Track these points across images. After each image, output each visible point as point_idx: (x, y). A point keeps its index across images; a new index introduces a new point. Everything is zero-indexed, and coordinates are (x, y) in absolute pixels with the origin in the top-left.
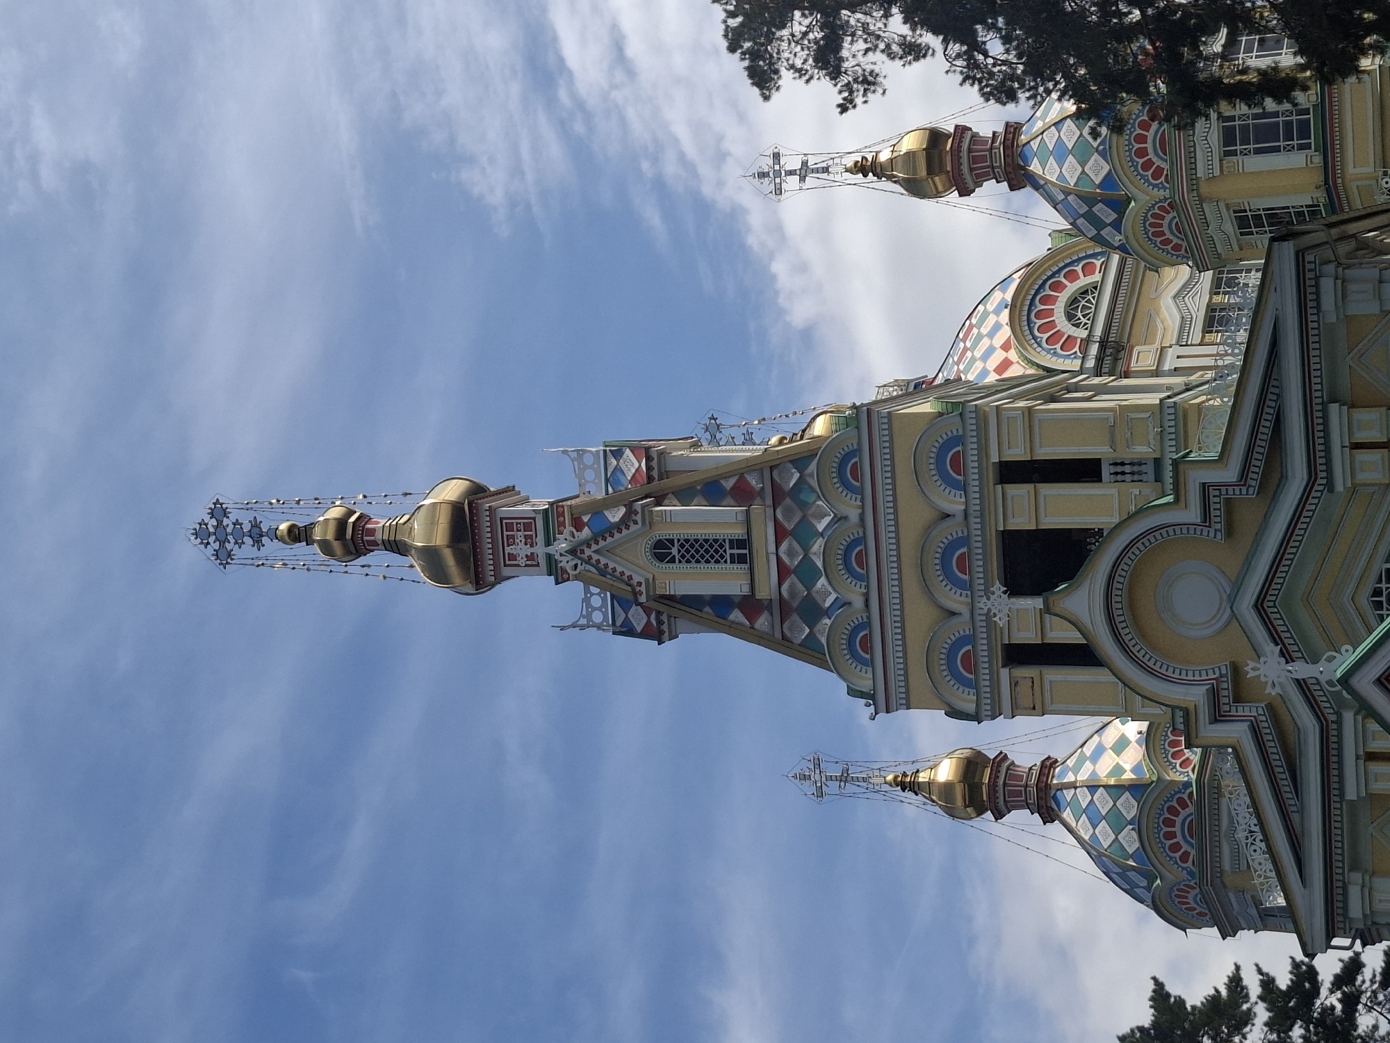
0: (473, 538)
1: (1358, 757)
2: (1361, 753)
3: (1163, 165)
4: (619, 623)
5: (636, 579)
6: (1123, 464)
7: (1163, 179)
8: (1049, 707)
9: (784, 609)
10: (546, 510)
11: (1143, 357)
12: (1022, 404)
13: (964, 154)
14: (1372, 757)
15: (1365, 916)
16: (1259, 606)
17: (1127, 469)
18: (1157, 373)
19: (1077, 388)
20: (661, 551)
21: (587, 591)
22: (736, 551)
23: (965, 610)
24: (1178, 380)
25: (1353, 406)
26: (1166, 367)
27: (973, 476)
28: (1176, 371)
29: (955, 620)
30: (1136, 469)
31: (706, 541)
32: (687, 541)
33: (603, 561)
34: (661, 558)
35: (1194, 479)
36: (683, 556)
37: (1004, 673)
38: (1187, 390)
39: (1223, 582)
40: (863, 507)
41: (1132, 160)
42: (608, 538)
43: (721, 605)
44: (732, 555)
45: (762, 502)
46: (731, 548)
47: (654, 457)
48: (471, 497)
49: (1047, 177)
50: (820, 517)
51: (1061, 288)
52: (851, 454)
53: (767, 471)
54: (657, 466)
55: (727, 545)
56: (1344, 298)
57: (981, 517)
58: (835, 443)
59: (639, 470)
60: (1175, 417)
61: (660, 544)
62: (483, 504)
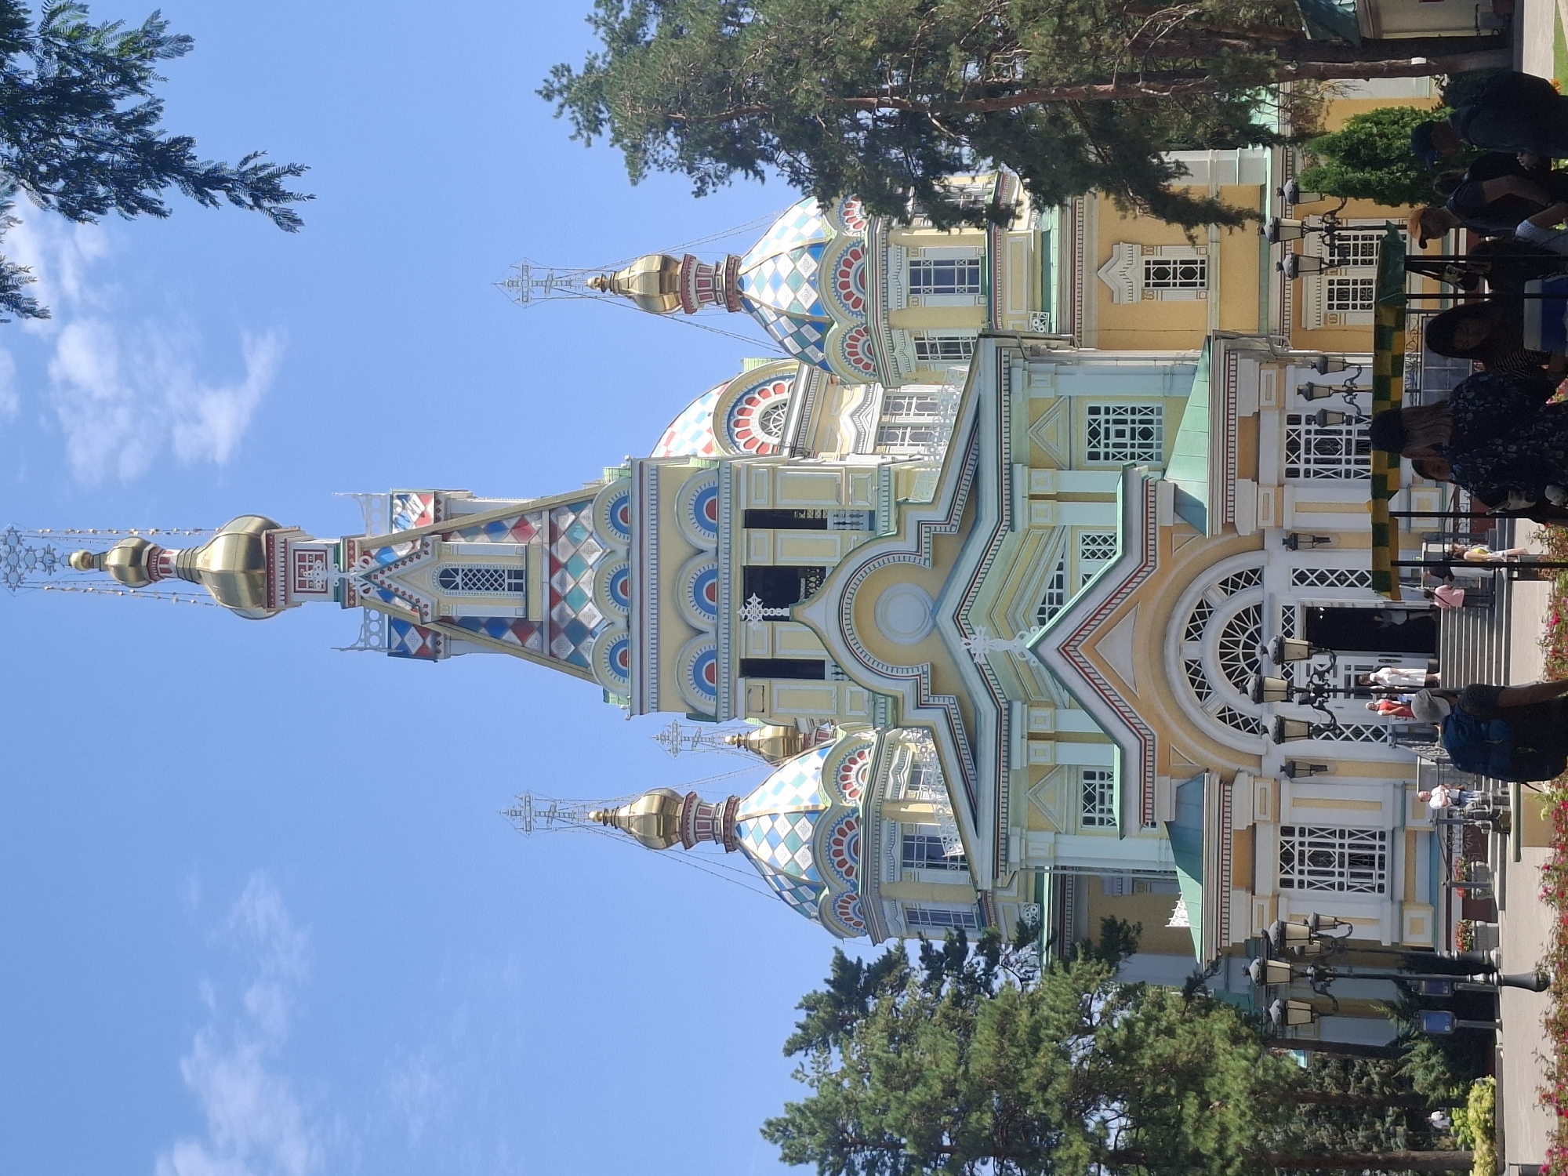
0: (268, 566)
1: (1023, 737)
2: (1026, 734)
3: (861, 296)
4: (394, 646)
5: (423, 601)
6: (844, 516)
7: (861, 308)
8: (775, 711)
9: (553, 629)
10: (338, 545)
13: (692, 278)
14: (1033, 736)
16: (955, 617)
17: (849, 520)
20: (447, 579)
21: (368, 616)
22: (513, 581)
23: (711, 630)
27: (726, 521)
29: (703, 637)
30: (855, 520)
31: (488, 571)
32: (470, 570)
33: (394, 586)
34: (446, 584)
35: (912, 518)
36: (466, 584)
37: (741, 681)
40: (630, 544)
41: (837, 291)
42: (401, 567)
43: (496, 626)
44: (509, 584)
45: (540, 540)
46: (509, 578)
47: (442, 500)
48: (268, 532)
49: (763, 301)
50: (591, 552)
51: (755, 403)
52: (623, 500)
53: (545, 513)
54: (443, 508)
55: (506, 575)
56: (1029, 385)
57: (729, 554)
58: (609, 490)
59: (425, 513)
60: (889, 479)
61: (446, 573)
62: (280, 538)
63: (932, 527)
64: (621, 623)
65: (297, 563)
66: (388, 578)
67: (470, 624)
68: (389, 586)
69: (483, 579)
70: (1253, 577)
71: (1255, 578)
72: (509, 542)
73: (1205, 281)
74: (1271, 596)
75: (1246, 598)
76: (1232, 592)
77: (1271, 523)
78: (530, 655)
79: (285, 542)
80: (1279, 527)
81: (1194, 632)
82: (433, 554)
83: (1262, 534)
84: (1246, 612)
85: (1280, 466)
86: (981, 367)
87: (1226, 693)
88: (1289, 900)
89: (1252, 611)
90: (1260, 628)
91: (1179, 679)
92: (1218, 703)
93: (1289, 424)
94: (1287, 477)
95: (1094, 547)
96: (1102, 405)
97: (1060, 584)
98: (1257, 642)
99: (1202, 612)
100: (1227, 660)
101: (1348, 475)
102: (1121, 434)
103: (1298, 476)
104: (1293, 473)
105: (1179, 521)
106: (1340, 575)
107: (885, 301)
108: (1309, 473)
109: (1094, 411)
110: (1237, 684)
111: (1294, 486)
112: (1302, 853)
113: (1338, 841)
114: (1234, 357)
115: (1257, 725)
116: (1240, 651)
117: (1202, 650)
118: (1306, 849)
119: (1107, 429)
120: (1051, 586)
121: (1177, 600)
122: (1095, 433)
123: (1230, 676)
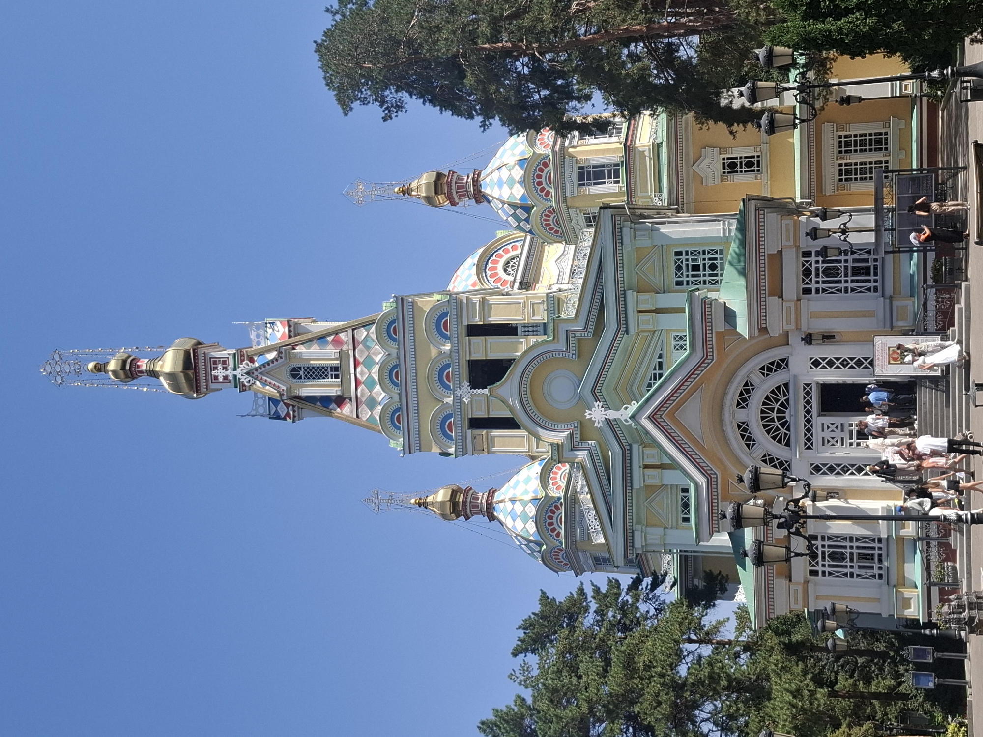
0: (195, 368)
1: (640, 467)
2: (642, 465)
3: (550, 190)
4: (272, 413)
5: (281, 388)
6: (528, 326)
7: (550, 196)
8: (491, 448)
9: (358, 403)
10: (235, 354)
12: (479, 296)
13: (453, 184)
14: (646, 467)
15: (643, 546)
16: (593, 391)
17: (530, 329)
20: (295, 373)
21: (256, 396)
25: (639, 292)
27: (454, 332)
29: (445, 405)
30: (535, 329)
31: (318, 368)
32: (308, 368)
34: (294, 376)
35: (562, 328)
36: (306, 376)
37: (469, 432)
39: (576, 380)
40: (399, 349)
42: (267, 367)
43: (326, 401)
44: (332, 375)
45: (347, 348)
46: (331, 371)
47: (292, 325)
48: (195, 347)
49: (494, 195)
50: (377, 354)
51: (501, 256)
52: (393, 322)
53: (350, 331)
54: (293, 330)
55: (329, 370)
56: (634, 238)
57: (458, 353)
58: (385, 316)
59: (284, 332)
60: (554, 302)
61: (294, 370)
62: (201, 351)
63: (576, 333)
64: (396, 398)
65: (213, 366)
66: (260, 373)
67: (311, 400)
68: (262, 379)
69: (317, 373)
71: (784, 365)
72: (330, 349)
73: (760, 168)
74: (795, 377)
75: (778, 378)
76: (768, 375)
77: (793, 326)
79: (204, 353)
80: (798, 329)
81: (743, 401)
82: (286, 359)
83: (787, 334)
84: (778, 388)
85: (798, 287)
86: (602, 228)
87: (766, 443)
88: (815, 585)
89: (782, 387)
90: (788, 399)
91: (733, 435)
92: (761, 450)
93: (803, 257)
94: (803, 294)
95: (681, 343)
96: (683, 250)
97: (660, 368)
98: (787, 408)
99: (748, 389)
100: (766, 421)
101: (846, 292)
102: (696, 268)
103: (811, 293)
104: (807, 291)
105: (728, 327)
106: (843, 361)
107: (564, 192)
108: (819, 290)
109: (678, 253)
110: (774, 438)
111: (809, 300)
112: (823, 553)
113: (848, 544)
114: (762, 212)
115: (789, 465)
116: (775, 415)
117: (748, 415)
118: (826, 550)
119: (687, 265)
120: (655, 369)
121: (729, 381)
122: (679, 268)
123: (768, 432)
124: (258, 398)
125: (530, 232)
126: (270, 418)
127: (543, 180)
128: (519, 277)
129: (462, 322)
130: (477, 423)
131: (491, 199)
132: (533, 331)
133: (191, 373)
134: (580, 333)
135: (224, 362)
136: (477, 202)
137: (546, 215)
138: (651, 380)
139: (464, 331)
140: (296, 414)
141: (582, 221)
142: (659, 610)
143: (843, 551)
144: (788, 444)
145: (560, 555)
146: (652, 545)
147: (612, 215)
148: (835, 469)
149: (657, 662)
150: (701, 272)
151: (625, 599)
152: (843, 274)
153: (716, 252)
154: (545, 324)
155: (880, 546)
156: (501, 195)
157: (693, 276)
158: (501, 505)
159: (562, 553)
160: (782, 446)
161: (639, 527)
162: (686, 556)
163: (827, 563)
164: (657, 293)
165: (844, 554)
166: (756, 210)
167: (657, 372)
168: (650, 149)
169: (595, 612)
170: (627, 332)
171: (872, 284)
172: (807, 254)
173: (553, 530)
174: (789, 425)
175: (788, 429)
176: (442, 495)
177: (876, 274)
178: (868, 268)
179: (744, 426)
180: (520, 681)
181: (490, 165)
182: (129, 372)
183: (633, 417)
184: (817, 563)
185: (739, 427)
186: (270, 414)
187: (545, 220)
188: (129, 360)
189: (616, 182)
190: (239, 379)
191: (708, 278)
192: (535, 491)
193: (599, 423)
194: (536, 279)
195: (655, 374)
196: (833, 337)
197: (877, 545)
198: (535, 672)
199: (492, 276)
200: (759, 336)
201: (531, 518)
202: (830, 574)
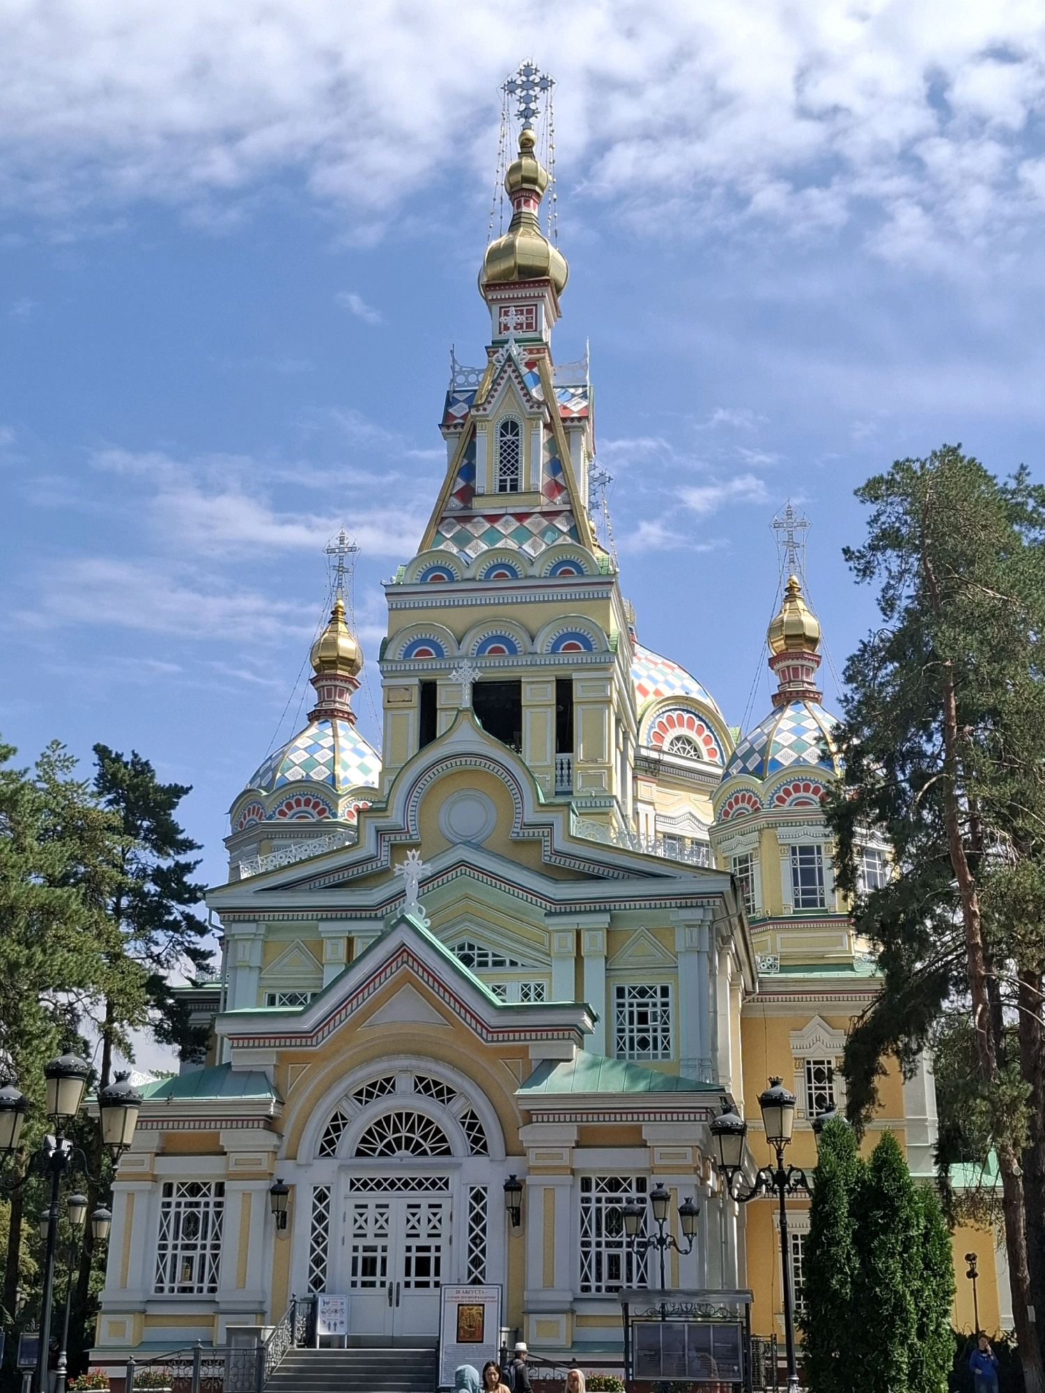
0: (522, 283)
1: (350, 932)
2: (353, 934)
3: (787, 803)
4: (456, 395)
5: (489, 407)
6: (569, 768)
7: (777, 803)
8: (390, 713)
9: (465, 519)
10: (541, 340)
11: (647, 789)
12: (615, 696)
13: (800, 662)
14: (350, 941)
15: (234, 935)
16: (462, 863)
17: (565, 772)
18: (635, 800)
19: (626, 739)
20: (510, 427)
21: (481, 371)
22: (508, 483)
23: (462, 652)
24: (630, 812)
25: (608, 931)
26: (640, 805)
27: (562, 659)
28: (636, 813)
29: (455, 645)
30: (565, 778)
31: (517, 461)
32: (517, 446)
33: (503, 382)
34: (504, 426)
35: (556, 817)
36: (505, 443)
37: (415, 681)
38: (623, 816)
39: (479, 838)
40: (540, 577)
41: (791, 782)
42: (519, 387)
43: (468, 472)
44: (505, 480)
45: (544, 503)
46: (512, 480)
47: (581, 423)
48: (552, 282)
49: (782, 722)
50: (534, 547)
51: (700, 732)
52: (580, 571)
53: (568, 507)
54: (574, 425)
55: (513, 477)
56: (689, 926)
57: (531, 665)
58: (589, 559)
59: (574, 412)
60: (600, 807)
61: (515, 426)
62: (548, 294)
63: (549, 839)
64: (468, 574)
65: (525, 308)
66: (510, 377)
67: (470, 451)
68: (502, 378)
69: (509, 458)
70: (479, 1145)
71: (477, 1148)
72: (542, 479)
74: (459, 1166)
75: (457, 1138)
76: (463, 1124)
77: (533, 1162)
78: (442, 501)
79: (544, 297)
80: (530, 1170)
81: (425, 1086)
82: (531, 414)
83: (522, 1153)
84: (443, 1140)
85: (594, 1171)
86: (702, 878)
87: (362, 1119)
88: (150, 1191)
89: (445, 1146)
90: (427, 1154)
91: (376, 1071)
92: (351, 1112)
93: (638, 1179)
94: (583, 1179)
95: (532, 995)
96: (670, 999)
97: (496, 964)
98: (413, 1152)
99: (443, 1093)
100: (394, 1120)
101: (584, 1244)
102: (643, 1018)
103: (583, 1191)
104: (586, 1184)
105: (535, 1065)
106: (481, 1238)
107: (787, 824)
108: (587, 1202)
109: (665, 991)
110: (370, 1132)
111: (572, 1186)
112: (197, 1205)
113: (209, 1242)
114: (704, 1118)
115: (328, 1155)
116: (404, 1133)
117: (404, 1094)
118: (202, 1209)
119: (646, 1005)
120: (494, 955)
121: (455, 1066)
122: (642, 992)
123: (379, 1124)
124: (478, 375)
125: (726, 775)
126: (448, 392)
127: (802, 794)
128: (666, 758)
129: (575, 670)
130: (428, 692)
131: (777, 717)
132: (562, 776)
133: (515, 277)
134: (549, 844)
135: (529, 326)
136: (774, 697)
137: (750, 798)
138: (479, 949)
139: (563, 674)
140: (452, 430)
141: (740, 851)
142: (157, 959)
143: (199, 1235)
144: (360, 1153)
145: (254, 817)
146: (236, 950)
147: (722, 893)
148: (320, 1224)
149: (51, 954)
150: (636, 1026)
151: (175, 911)
152: (611, 1239)
153: (665, 1048)
154: (571, 793)
155: (205, 1290)
156: (781, 731)
157: (631, 1013)
158: (330, 731)
159: (256, 818)
160: (357, 1145)
161: (262, 930)
162: (218, 1001)
163: (182, 1209)
164: (606, 958)
165: (194, 1235)
166: (706, 1108)
167: (490, 959)
168: (845, 952)
169: (158, 866)
170: (549, 914)
171: (593, 1283)
172: (641, 1184)
173: (289, 806)
174: (388, 1155)
175: (382, 1154)
176: (347, 644)
177: (609, 1289)
178: (617, 1277)
179: (389, 1087)
180: (48, 756)
181: (827, 715)
182: (518, 188)
183: (403, 920)
184: (183, 1195)
185: (388, 1080)
186: (455, 392)
187: (744, 796)
188: (538, 189)
189: (797, 901)
190: (503, 347)
191: (627, 1035)
192: (346, 780)
193: (400, 870)
194: (663, 783)
195: (486, 955)
196: (517, 1223)
197: (206, 1285)
198: (60, 778)
199: (670, 719)
200: (521, 1111)
201: (307, 774)
202: (166, 1214)
